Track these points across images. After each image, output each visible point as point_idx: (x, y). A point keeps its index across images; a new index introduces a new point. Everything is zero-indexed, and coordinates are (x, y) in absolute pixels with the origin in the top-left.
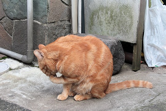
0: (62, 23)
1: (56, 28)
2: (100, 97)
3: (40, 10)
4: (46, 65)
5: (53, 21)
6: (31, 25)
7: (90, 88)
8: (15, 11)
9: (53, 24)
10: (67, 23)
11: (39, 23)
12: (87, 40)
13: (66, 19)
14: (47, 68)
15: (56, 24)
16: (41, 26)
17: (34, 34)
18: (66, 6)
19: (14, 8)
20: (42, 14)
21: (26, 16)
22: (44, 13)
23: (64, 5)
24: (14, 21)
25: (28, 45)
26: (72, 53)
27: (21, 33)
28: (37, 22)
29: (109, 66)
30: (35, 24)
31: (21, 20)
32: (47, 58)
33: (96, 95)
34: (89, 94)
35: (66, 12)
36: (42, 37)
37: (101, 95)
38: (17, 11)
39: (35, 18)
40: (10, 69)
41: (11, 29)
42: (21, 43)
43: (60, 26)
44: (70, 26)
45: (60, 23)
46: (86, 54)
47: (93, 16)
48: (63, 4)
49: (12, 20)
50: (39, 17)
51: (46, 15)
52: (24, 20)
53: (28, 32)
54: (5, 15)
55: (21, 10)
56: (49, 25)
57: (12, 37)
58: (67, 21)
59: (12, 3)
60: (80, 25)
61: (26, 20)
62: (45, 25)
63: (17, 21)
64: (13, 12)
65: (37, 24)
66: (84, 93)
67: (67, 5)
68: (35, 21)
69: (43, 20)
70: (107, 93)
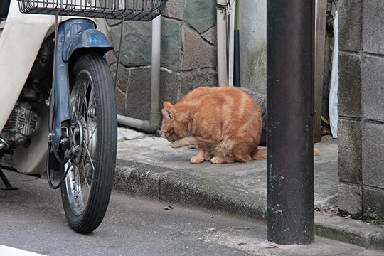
0: (204, 72)
1: (194, 79)
2: (244, 160)
3: (171, 51)
4: (173, 129)
5: (190, 68)
6: (157, 75)
7: (231, 147)
8: (133, 54)
9: (189, 73)
10: (212, 71)
11: (169, 71)
12: (220, 92)
13: (210, 65)
14: (174, 131)
15: (194, 73)
16: (172, 75)
17: (161, 87)
18: (210, 46)
19: (131, 48)
20: (173, 58)
21: (150, 61)
22: (177, 57)
23: (207, 44)
24: (130, 69)
26: (202, 109)
27: (141, 87)
28: (166, 70)
29: (254, 120)
30: (162, 72)
31: (142, 67)
32: (176, 120)
33: (240, 157)
34: (231, 155)
35: (210, 54)
36: (172, 91)
38: (135, 53)
39: (162, 64)
40: (126, 139)
41: (125, 81)
42: (140, 102)
43: (201, 76)
44: (216, 76)
45: (200, 72)
46: (220, 108)
47: (252, 61)
48: (204, 42)
49: (127, 67)
50: (169, 62)
51: (179, 60)
52: (145, 67)
53: (153, 84)
54: (116, 60)
55: (141, 52)
56: (183, 75)
57: (126, 95)
58: (210, 69)
59: (128, 41)
60: (231, 75)
61: (148, 67)
62: (178, 74)
63: (134, 68)
64: (129, 55)
65: (166, 72)
66: (224, 155)
67: (211, 44)
68: (163, 68)
69: (174, 67)
70: (255, 158)
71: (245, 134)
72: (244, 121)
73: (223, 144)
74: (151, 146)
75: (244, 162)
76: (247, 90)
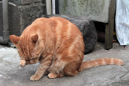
0: (37, 5)
1: (30, 10)
2: (73, 74)
5: (28, 3)
9: (27, 6)
10: (41, 4)
11: (14, 5)
15: (31, 6)
16: (16, 8)
17: (9, 15)
25: (4, 26)
28: (12, 4)
30: (9, 6)
34: (63, 72)
36: (17, 18)
37: (74, 73)
43: (35, 7)
44: (45, 8)
45: (34, 5)
56: (24, 7)
58: (41, 3)
60: (54, 7)
61: (1, 2)
62: (20, 7)
65: (12, 6)
68: (10, 3)
69: (17, 2)
70: (80, 70)
71: (73, 54)
72: (71, 40)
73: (57, 64)
74: (4, 57)
75: (73, 76)
76: (67, 17)
